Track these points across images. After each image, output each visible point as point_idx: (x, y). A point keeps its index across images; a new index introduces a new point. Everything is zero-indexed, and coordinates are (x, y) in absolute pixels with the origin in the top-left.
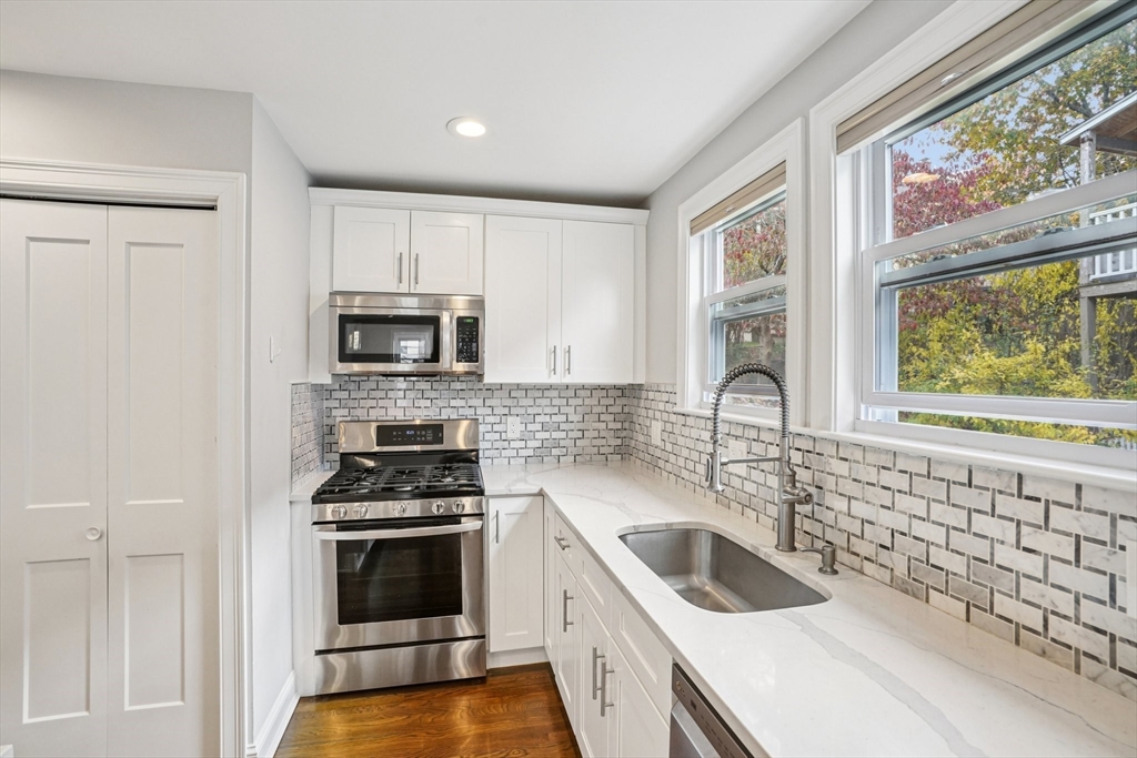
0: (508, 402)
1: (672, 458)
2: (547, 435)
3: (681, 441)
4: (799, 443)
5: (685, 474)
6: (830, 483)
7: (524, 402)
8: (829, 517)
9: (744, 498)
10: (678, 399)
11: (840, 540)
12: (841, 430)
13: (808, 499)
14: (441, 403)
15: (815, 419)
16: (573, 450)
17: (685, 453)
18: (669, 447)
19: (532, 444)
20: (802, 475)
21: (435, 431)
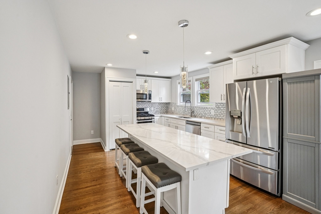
0: (152, 105)
1: (176, 112)
2: (156, 110)
3: (177, 109)
4: (192, 107)
5: (178, 113)
6: (195, 110)
7: (154, 105)
8: (195, 113)
9: (186, 114)
10: (177, 104)
11: (196, 115)
12: (196, 105)
13: (193, 112)
14: (143, 105)
15: (194, 105)
16: (160, 112)
17: (178, 110)
18: (175, 110)
19: (155, 111)
20: (193, 110)
21: (143, 109)
